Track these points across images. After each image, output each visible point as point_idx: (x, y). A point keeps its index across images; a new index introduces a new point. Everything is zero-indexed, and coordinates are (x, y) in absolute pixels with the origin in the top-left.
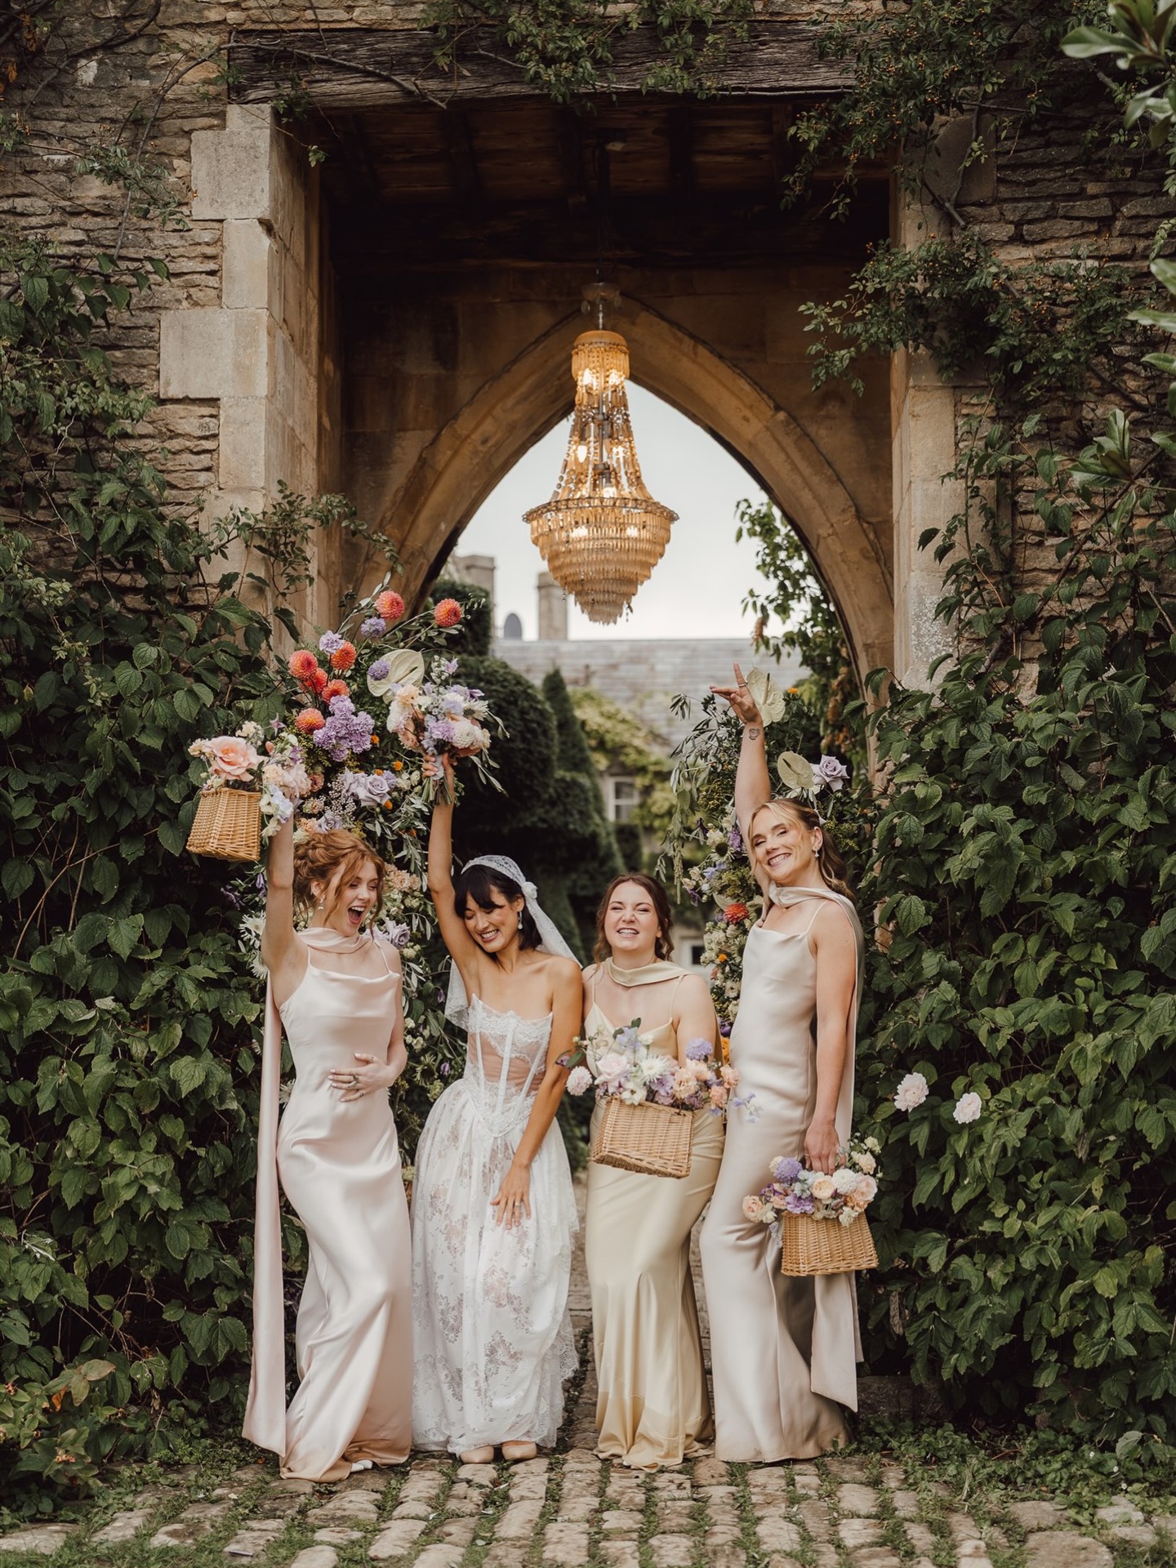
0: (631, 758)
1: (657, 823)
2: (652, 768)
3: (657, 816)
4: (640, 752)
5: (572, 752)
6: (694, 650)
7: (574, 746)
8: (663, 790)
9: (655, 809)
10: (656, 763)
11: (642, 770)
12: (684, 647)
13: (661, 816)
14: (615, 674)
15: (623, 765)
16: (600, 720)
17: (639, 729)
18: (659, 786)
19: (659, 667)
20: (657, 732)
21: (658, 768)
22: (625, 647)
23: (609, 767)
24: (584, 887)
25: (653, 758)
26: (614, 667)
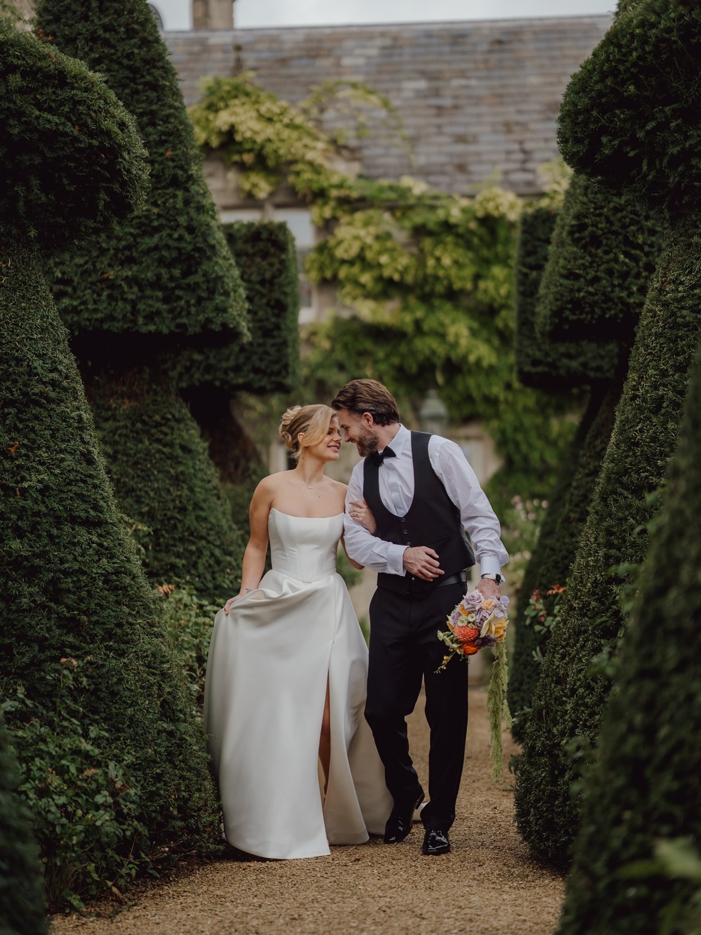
0: (304, 179)
1: (343, 273)
2: (334, 193)
3: (343, 262)
4: (316, 169)
5: (126, 47)
6: (395, 38)
7: (131, 33)
8: (350, 224)
9: (340, 253)
10: (340, 186)
11: (320, 195)
12: (383, 35)
13: (351, 263)
14: (284, 71)
15: (292, 191)
16: (257, 126)
17: (316, 139)
18: (345, 219)
19: (347, 61)
20: (341, 141)
21: (343, 193)
22: (300, 36)
23: (272, 194)
24: (150, 317)
25: (335, 180)
26: (283, 62)
